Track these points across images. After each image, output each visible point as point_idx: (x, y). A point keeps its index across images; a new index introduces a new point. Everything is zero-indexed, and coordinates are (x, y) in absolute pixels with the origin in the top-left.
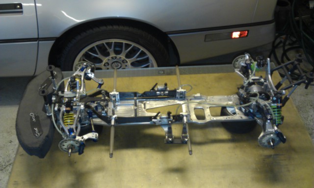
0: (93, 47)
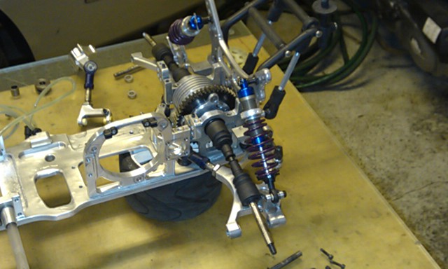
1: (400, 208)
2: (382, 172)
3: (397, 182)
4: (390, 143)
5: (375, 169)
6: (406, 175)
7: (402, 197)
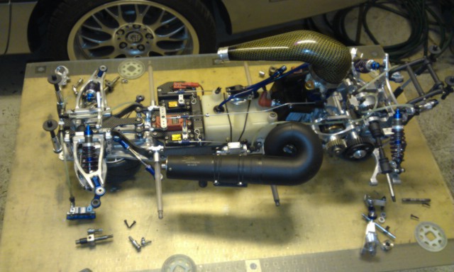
0: (91, 18)
1: (436, 156)
2: (431, 131)
3: (439, 140)
4: (440, 114)
5: (427, 129)
6: (446, 137)
7: (439, 149)
